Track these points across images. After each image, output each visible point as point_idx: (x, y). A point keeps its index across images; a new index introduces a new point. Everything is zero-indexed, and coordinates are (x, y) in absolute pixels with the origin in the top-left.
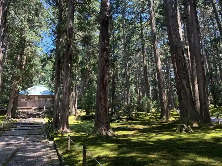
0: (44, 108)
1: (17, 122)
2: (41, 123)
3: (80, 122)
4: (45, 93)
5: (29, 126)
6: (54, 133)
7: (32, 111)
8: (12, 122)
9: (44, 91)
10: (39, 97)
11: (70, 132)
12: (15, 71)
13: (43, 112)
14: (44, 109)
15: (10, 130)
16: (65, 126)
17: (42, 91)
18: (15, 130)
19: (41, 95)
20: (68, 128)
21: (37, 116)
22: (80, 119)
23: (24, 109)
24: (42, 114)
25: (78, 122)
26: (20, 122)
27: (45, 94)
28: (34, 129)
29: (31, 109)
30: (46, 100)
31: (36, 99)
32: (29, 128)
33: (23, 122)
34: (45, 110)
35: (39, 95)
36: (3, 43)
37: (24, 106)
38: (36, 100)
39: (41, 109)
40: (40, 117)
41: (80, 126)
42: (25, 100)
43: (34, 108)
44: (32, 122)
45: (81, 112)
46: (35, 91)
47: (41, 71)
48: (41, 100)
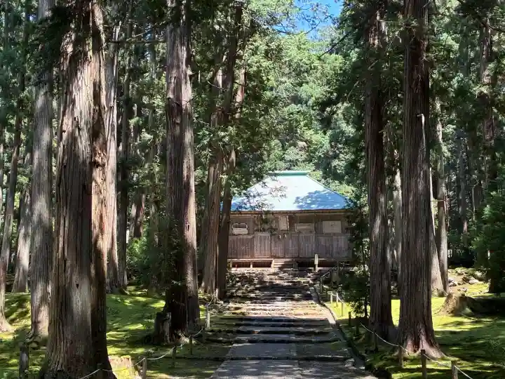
0: (316, 262)
1: (243, 314)
2: (324, 322)
3: (468, 325)
4: (313, 203)
5: (287, 329)
6: (388, 360)
7: (274, 274)
8: (227, 314)
9: (310, 195)
10: (292, 217)
11: (439, 357)
12: (223, 134)
13: (314, 280)
14: (314, 266)
15: (238, 342)
16: (423, 338)
17: (304, 194)
18: (250, 341)
19: (301, 212)
20: (431, 345)
21: (296, 296)
22: (468, 310)
23: (247, 265)
24: (311, 285)
25: (460, 323)
26: (252, 314)
27: (314, 207)
28: (310, 342)
29: (268, 265)
30: (318, 231)
31: (284, 225)
32: (293, 338)
33: (262, 314)
34: (318, 269)
35: (294, 213)
36: (188, 50)
37: (244, 254)
38: (284, 232)
39: (303, 265)
40: (308, 297)
41: (472, 339)
42: (244, 231)
43: (281, 262)
44: (292, 317)
45: (466, 280)
46: (284, 198)
47: (302, 123)
48: (300, 232)
